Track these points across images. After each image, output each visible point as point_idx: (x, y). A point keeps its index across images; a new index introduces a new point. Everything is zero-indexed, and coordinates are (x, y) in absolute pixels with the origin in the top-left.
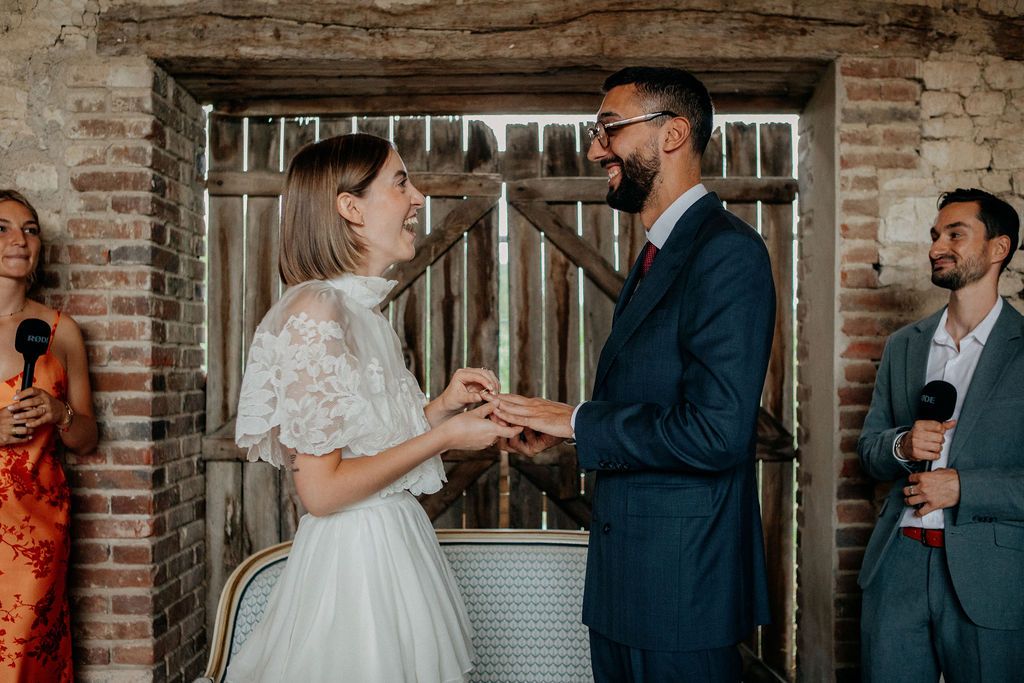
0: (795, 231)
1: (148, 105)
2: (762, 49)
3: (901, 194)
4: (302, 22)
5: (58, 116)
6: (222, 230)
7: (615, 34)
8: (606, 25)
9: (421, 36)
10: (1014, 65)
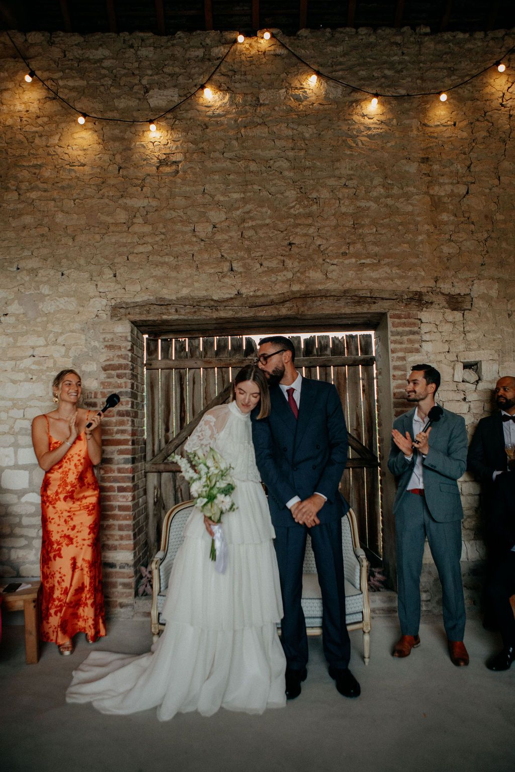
0: (375, 376)
1: (129, 339)
2: (359, 309)
4: (185, 306)
5: (96, 344)
6: (151, 383)
7: (303, 306)
8: (299, 304)
9: (230, 310)
10: (456, 312)
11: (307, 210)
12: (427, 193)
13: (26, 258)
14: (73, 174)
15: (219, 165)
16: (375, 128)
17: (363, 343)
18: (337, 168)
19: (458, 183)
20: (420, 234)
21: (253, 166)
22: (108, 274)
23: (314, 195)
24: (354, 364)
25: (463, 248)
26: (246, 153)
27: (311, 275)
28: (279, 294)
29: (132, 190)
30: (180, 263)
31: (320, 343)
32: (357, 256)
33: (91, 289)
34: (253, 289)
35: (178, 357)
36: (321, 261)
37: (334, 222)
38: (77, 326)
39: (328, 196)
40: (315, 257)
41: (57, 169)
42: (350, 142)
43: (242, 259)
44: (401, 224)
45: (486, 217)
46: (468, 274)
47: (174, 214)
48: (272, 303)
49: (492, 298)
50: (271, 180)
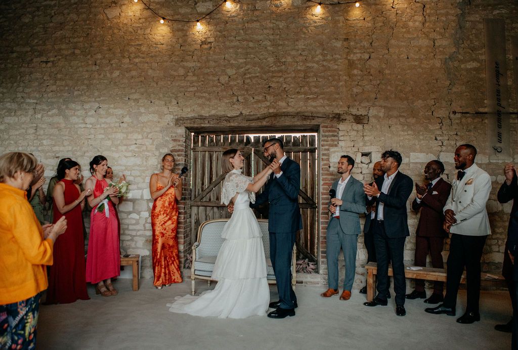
0: (316, 158)
1: (184, 136)
2: (305, 123)
3: (335, 152)
4: (213, 119)
5: (168, 138)
6: (195, 159)
7: (275, 120)
8: (273, 119)
9: (236, 122)
10: (359, 125)
11: (279, 68)
12: (346, 58)
13: (132, 93)
14: (157, 49)
15: (233, 44)
16: (319, 22)
17: (310, 140)
18: (297, 45)
19: (364, 52)
20: (341, 81)
21: (251, 44)
22: (174, 102)
23: (283, 60)
24: (305, 151)
25: (365, 89)
26: (248, 37)
27: (280, 104)
28: (262, 114)
29: (188, 58)
30: (211, 97)
31: (286, 139)
32: (305, 93)
33: (165, 110)
34: (248, 111)
35: (210, 145)
36: (285, 96)
37: (294, 75)
38: (158, 129)
39: (291, 60)
40: (282, 94)
41: (149, 46)
42: (304, 30)
43: (244, 95)
44: (330, 76)
45: (379, 71)
46: (367, 104)
47: (209, 71)
48: (258, 119)
49: (380, 117)
50: (260, 52)
